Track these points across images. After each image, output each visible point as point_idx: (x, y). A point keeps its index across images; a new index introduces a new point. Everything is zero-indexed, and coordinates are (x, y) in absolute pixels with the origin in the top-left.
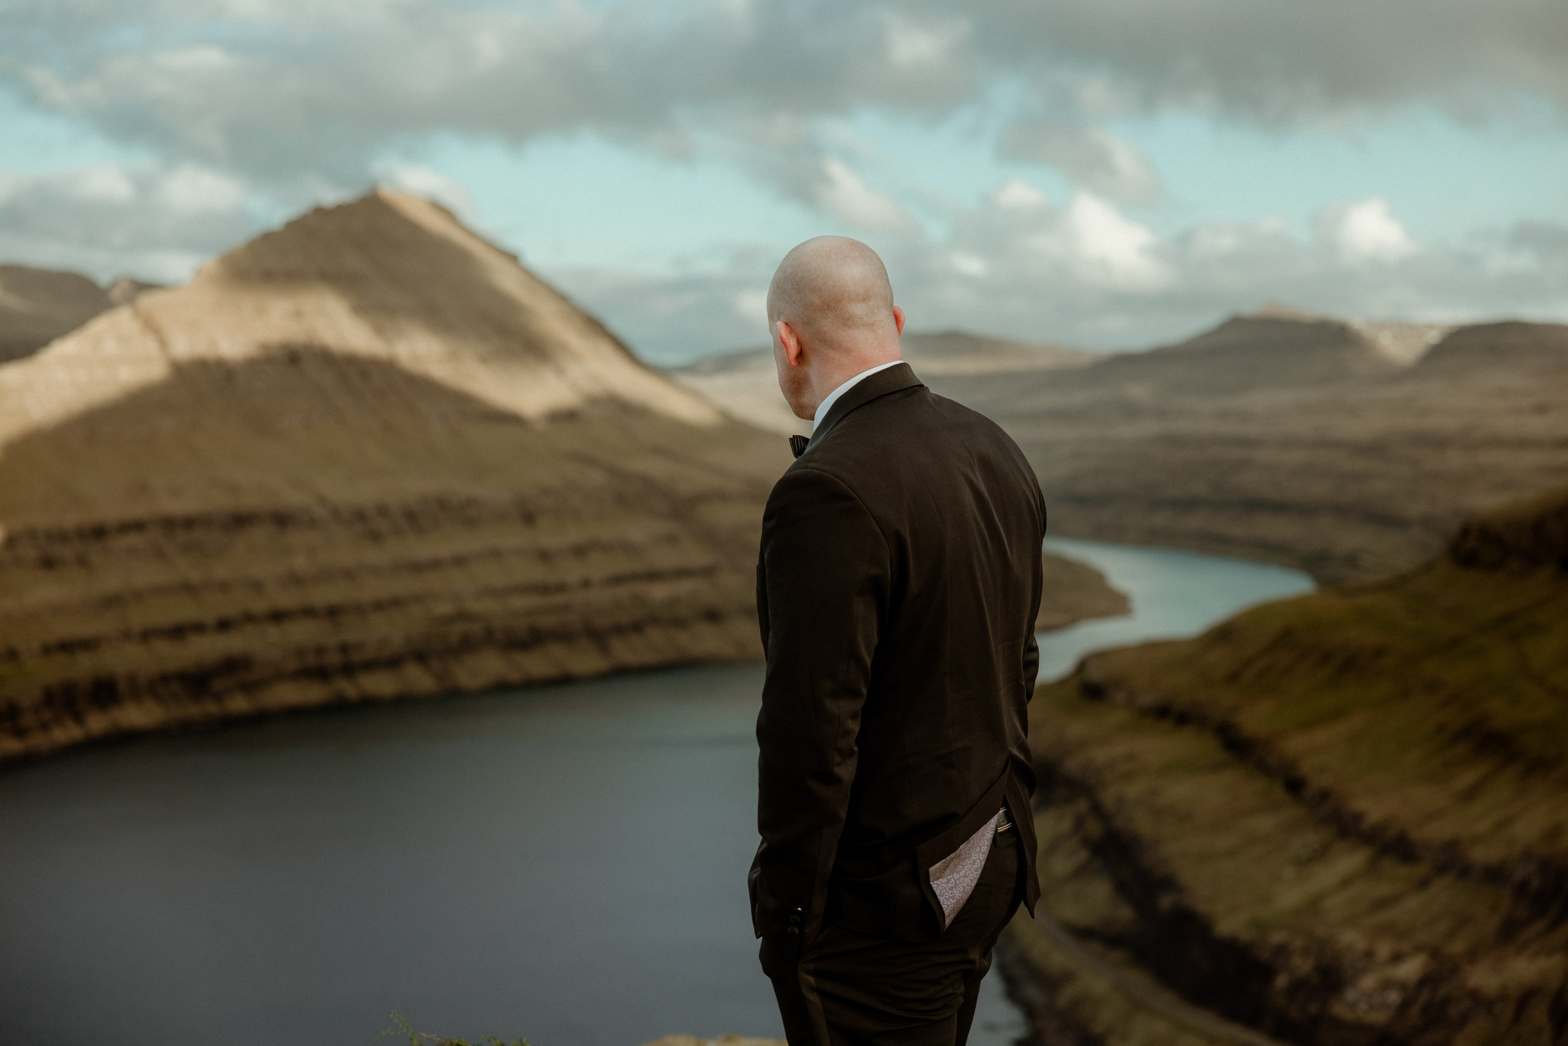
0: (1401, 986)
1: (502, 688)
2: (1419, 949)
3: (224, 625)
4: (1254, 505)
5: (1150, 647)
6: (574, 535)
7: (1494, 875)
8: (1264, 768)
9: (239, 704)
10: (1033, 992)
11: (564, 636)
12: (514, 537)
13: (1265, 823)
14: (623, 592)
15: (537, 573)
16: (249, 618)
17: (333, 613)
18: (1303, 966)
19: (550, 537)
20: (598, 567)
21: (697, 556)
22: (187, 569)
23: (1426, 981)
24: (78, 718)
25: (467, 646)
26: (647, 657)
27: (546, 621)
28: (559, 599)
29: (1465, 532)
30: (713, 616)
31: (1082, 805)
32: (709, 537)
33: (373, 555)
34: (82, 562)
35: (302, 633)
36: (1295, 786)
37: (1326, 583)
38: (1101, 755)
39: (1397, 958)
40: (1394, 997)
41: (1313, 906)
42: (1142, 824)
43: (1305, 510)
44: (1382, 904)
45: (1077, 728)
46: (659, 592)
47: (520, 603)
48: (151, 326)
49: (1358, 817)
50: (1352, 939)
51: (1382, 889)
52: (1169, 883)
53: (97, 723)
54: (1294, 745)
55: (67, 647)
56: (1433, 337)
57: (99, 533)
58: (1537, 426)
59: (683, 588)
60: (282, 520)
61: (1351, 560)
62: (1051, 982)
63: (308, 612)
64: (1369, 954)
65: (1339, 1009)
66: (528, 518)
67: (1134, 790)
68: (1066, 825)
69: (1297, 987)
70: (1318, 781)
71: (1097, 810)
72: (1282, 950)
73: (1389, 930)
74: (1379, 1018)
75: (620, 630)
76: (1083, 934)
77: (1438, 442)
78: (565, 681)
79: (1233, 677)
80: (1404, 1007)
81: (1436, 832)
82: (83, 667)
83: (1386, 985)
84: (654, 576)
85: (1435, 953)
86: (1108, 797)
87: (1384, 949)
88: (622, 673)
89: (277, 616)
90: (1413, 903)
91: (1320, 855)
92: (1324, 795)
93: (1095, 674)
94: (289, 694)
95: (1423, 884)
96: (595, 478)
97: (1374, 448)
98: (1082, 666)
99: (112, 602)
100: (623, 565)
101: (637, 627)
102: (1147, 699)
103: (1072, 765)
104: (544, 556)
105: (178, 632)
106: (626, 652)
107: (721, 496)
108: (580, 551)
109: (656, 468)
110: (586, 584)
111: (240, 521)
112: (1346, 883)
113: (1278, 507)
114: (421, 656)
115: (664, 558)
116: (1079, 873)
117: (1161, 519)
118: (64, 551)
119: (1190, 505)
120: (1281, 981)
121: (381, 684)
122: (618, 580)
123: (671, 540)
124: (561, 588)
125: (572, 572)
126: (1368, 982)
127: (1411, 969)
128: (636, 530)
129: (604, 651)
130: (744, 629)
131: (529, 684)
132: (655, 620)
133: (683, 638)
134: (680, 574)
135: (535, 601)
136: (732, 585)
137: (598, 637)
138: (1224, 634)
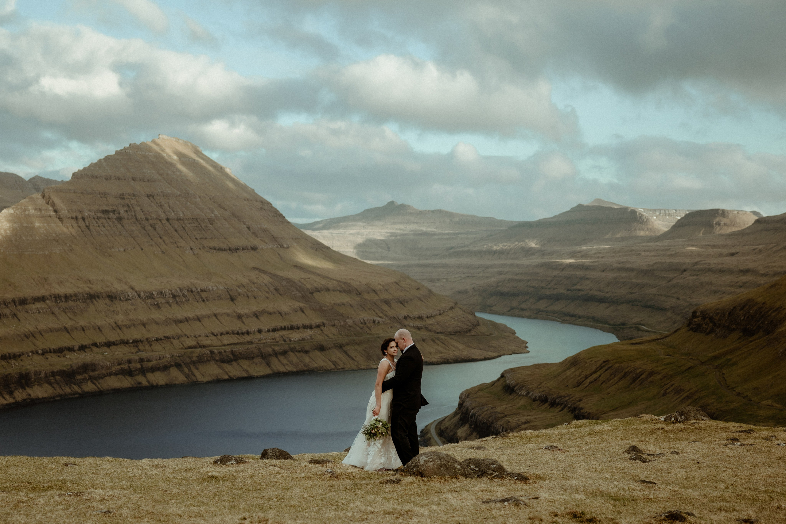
1: (218, 381)
3: (83, 348)
4: (589, 299)
6: (254, 309)
9: (89, 387)
11: (249, 357)
12: (225, 308)
14: (277, 335)
15: (237, 326)
16: (95, 345)
17: (136, 342)
19: (242, 308)
20: (266, 323)
21: (315, 319)
22: (65, 321)
24: (11, 393)
25: (201, 360)
26: (290, 368)
27: (241, 348)
28: (248, 338)
29: (695, 313)
30: (322, 348)
32: (320, 310)
33: (155, 315)
34: (15, 315)
35: (121, 352)
37: (622, 337)
43: (613, 302)
46: (295, 336)
47: (226, 340)
48: (50, 202)
53: (20, 395)
55: (7, 357)
57: (23, 302)
58: (731, 262)
59: (307, 334)
60: (112, 297)
61: (637, 327)
63: (124, 343)
66: (232, 300)
75: (276, 354)
78: (250, 378)
84: (292, 328)
88: (277, 375)
89: (109, 344)
93: (510, 380)
94: (114, 383)
96: (266, 279)
97: (648, 272)
98: (502, 376)
99: (29, 336)
100: (279, 322)
101: (284, 353)
102: (536, 394)
104: (239, 317)
105: (60, 351)
106: (278, 365)
107: (328, 290)
108: (256, 315)
109: (296, 276)
110: (260, 331)
111: (92, 297)
113: (602, 301)
114: (178, 366)
115: (298, 320)
117: (542, 305)
118: (7, 311)
119: (557, 298)
121: (158, 378)
122: (274, 330)
123: (302, 310)
124: (248, 333)
125: (253, 325)
128: (285, 305)
129: (268, 365)
130: (336, 355)
131: (231, 380)
132: (293, 350)
133: (307, 360)
134: (305, 327)
135: (234, 339)
136: (331, 332)
137: (265, 357)
138: (574, 363)
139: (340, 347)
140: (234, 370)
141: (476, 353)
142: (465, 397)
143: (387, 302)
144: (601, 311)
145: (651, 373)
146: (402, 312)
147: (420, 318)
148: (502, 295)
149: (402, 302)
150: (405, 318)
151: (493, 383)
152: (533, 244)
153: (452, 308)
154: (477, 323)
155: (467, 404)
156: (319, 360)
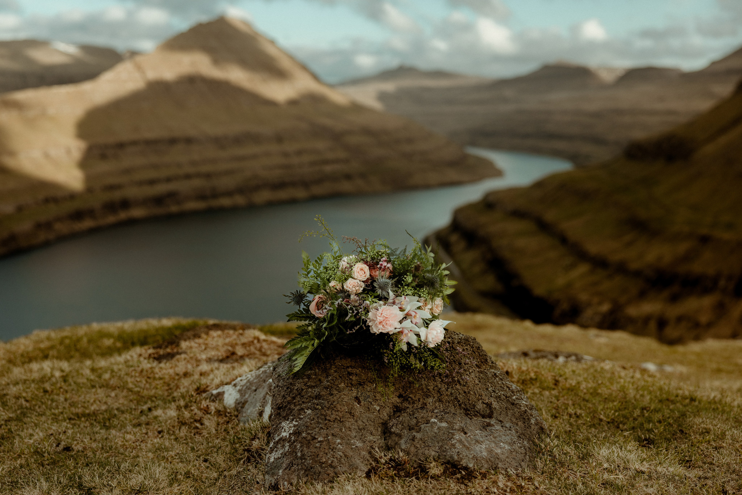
0: (601, 314)
1: (271, 204)
2: (608, 300)
3: (168, 180)
4: (551, 136)
5: (511, 190)
6: (297, 147)
7: (637, 274)
8: (552, 234)
9: (174, 209)
11: (293, 184)
12: (274, 148)
13: (552, 254)
14: (315, 168)
15: (283, 161)
16: (178, 177)
17: (208, 176)
18: (565, 306)
19: (288, 148)
20: (306, 159)
21: (343, 155)
22: (154, 159)
23: (612, 312)
24: (116, 213)
25: (257, 188)
26: (323, 192)
27: (286, 179)
28: (291, 171)
29: (631, 146)
30: (348, 177)
31: (485, 247)
32: (348, 148)
33: (222, 154)
34: (115, 156)
35: (197, 183)
36: (563, 240)
37: (578, 166)
38: (492, 229)
39: (600, 303)
41: (570, 284)
42: (507, 255)
43: (569, 138)
44: (595, 284)
45: (483, 219)
46: (328, 169)
47: (278, 172)
48: (139, 68)
49: (587, 252)
50: (583, 297)
51: (596, 279)
52: (517, 276)
53: (123, 215)
54: (565, 225)
55: (111, 188)
56: (619, 73)
57: (121, 146)
58: (659, 106)
59: (337, 167)
60: (189, 141)
61: (587, 157)
63: (198, 175)
64: (590, 302)
66: (280, 140)
67: (504, 242)
68: (478, 255)
70: (573, 239)
71: (490, 249)
72: (558, 300)
73: (597, 293)
75: (314, 182)
76: (485, 294)
77: (619, 112)
78: (294, 201)
79: (542, 201)
81: (616, 258)
82: (117, 195)
83: (596, 313)
84: (327, 162)
85: (614, 302)
86: (495, 244)
87: (595, 300)
88: (314, 198)
89: (188, 177)
90: (606, 284)
91: (572, 266)
92: (575, 244)
93: (491, 200)
94: (192, 205)
95: (610, 277)
96: (303, 125)
97: (597, 115)
98: (486, 197)
99: (127, 171)
100: (315, 158)
101: (321, 181)
102: (509, 208)
103: (482, 233)
104: (286, 155)
105: (152, 182)
106: (317, 190)
107: (352, 133)
108: (299, 153)
109: (328, 122)
110: (301, 165)
111: (173, 141)
112: (582, 276)
113: (561, 137)
114: (241, 192)
116: (483, 273)
117: (516, 141)
118: (109, 152)
119: (527, 136)
121: (226, 202)
122: (313, 164)
123: (333, 149)
124: (291, 167)
125: (296, 161)
127: (605, 308)
128: (321, 145)
129: (308, 189)
130: (360, 182)
131: (280, 202)
132: (327, 179)
133: (337, 185)
134: (335, 161)
135: (284, 171)
136: (355, 165)
137: (305, 184)
138: (539, 185)
139: (363, 176)
140: (283, 195)
142: (457, 213)
143: (397, 142)
144: (561, 145)
145: (597, 191)
146: (408, 148)
147: (424, 153)
148: (487, 135)
149: (409, 141)
150: (413, 153)
151: (478, 203)
152: (509, 94)
153: (447, 145)
154: (466, 157)
155: (460, 218)
156: (346, 186)
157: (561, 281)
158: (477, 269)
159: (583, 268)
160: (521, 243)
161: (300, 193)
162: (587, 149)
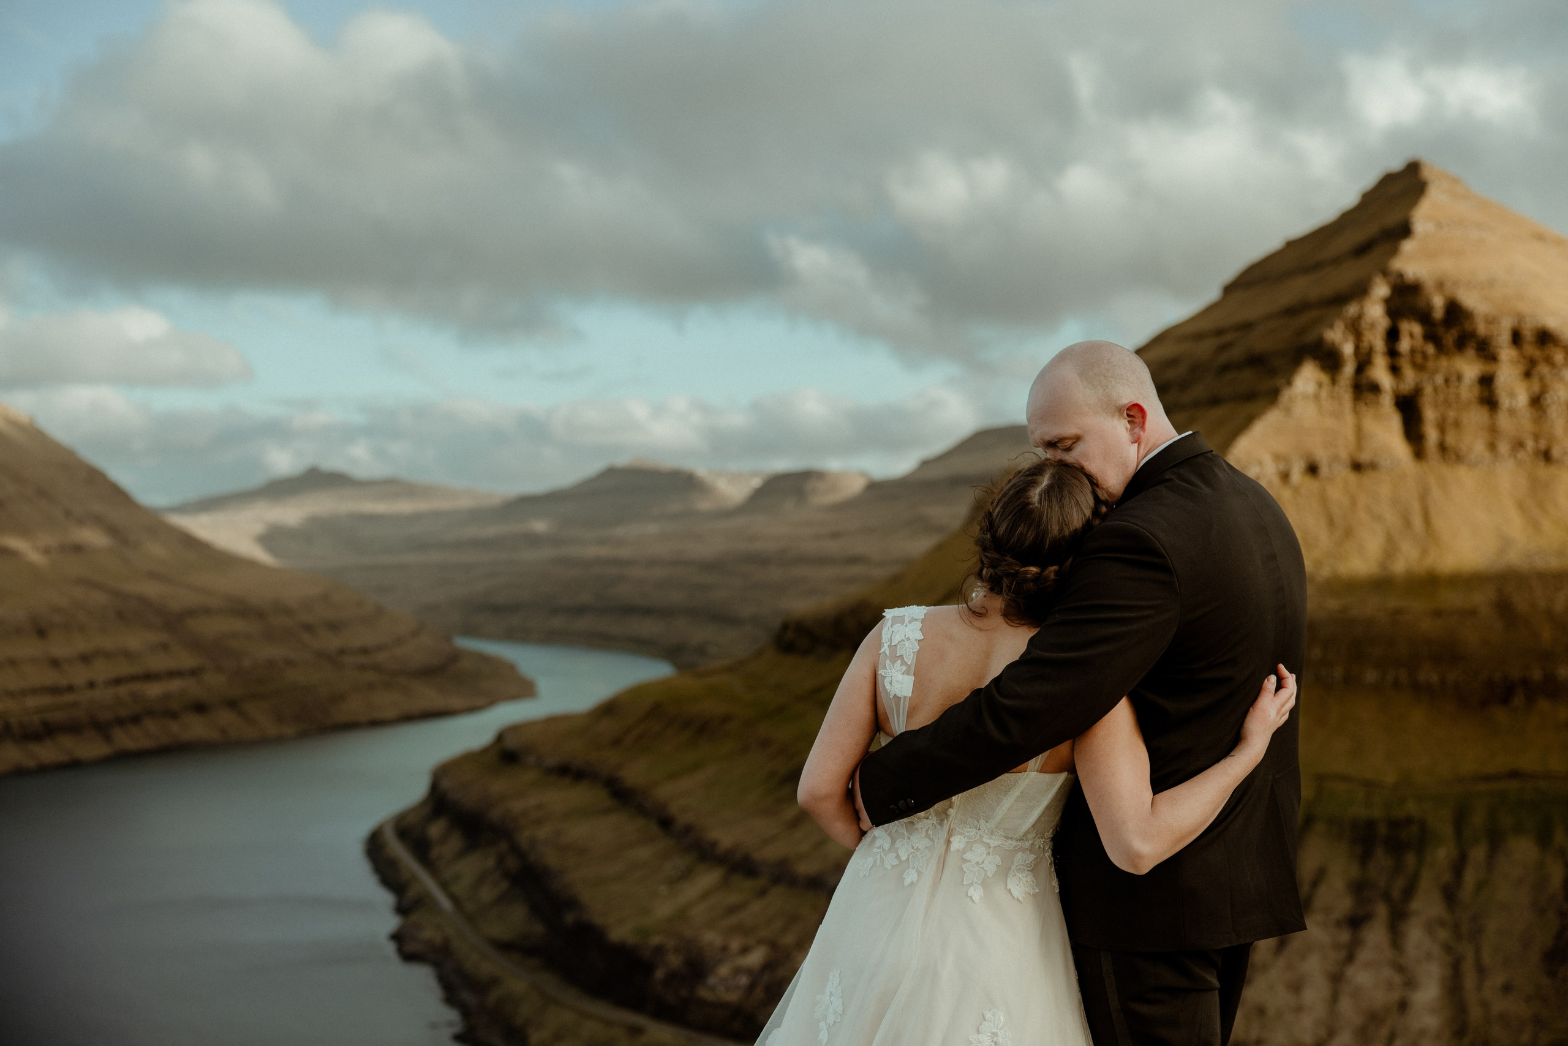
0: (748, 971)
2: (760, 942)
4: (628, 610)
5: (552, 721)
6: (81, 645)
8: (642, 811)
10: (467, 996)
11: (73, 728)
12: (28, 648)
13: (644, 853)
14: (123, 690)
15: (51, 678)
18: (675, 961)
19: (59, 648)
20: (102, 671)
21: (187, 660)
23: (767, 967)
26: (146, 743)
27: (58, 716)
28: (68, 698)
29: (785, 627)
30: (200, 708)
31: (503, 846)
32: (196, 645)
36: (666, 823)
37: (682, 667)
38: (517, 806)
39: (745, 950)
40: (744, 980)
41: (681, 915)
42: (552, 859)
43: (666, 613)
44: (732, 910)
45: (498, 786)
46: (154, 690)
47: (32, 702)
49: (714, 844)
50: (711, 938)
51: (733, 898)
52: (572, 903)
54: (665, 792)
56: (756, 482)
58: (833, 547)
59: (174, 686)
61: (701, 650)
62: (481, 987)
64: (725, 949)
65: (703, 993)
66: (41, 633)
67: (543, 833)
68: (491, 862)
69: (673, 977)
70: (683, 819)
71: (515, 849)
72: (659, 950)
73: (739, 929)
74: (733, 997)
75: (121, 722)
76: (505, 947)
77: (762, 560)
78: (75, 765)
79: (616, 742)
80: (751, 987)
81: (770, 853)
83: (738, 971)
84: (149, 677)
85: (773, 945)
86: (523, 838)
87: (735, 944)
88: (123, 758)
90: (756, 907)
91: (686, 875)
92: (688, 829)
93: (511, 743)
95: (762, 893)
96: (99, 598)
97: (715, 566)
98: (500, 737)
100: (124, 669)
101: (136, 719)
102: (551, 761)
103: (495, 814)
104: (55, 663)
106: (126, 739)
107: (207, 611)
108: (85, 659)
109: (151, 590)
110: (91, 685)
112: (705, 895)
113: (647, 611)
115: (158, 662)
116: (501, 900)
117: (558, 622)
119: (580, 611)
120: (660, 974)
122: (118, 681)
123: (165, 647)
124: (70, 689)
125: (79, 675)
126: (724, 970)
127: (755, 958)
128: (134, 640)
129: (108, 738)
130: (226, 718)
131: (43, 769)
132: (150, 713)
133: (174, 727)
134: (172, 674)
135: (46, 700)
136: (216, 682)
137: (102, 728)
138: (609, 709)
139: (232, 704)
140: (47, 752)
141: (456, 702)
142: (440, 775)
143: (309, 628)
144: (647, 627)
145: (726, 719)
146: (332, 642)
147: (365, 651)
148: (497, 609)
149: (334, 626)
150: (342, 652)
151: (485, 751)
152: (540, 526)
153: (415, 633)
154: (456, 656)
155: (446, 784)
156: (196, 728)
157: (664, 909)
158: (487, 894)
159: (708, 878)
160: (578, 831)
161: (91, 748)
162: (699, 634)
